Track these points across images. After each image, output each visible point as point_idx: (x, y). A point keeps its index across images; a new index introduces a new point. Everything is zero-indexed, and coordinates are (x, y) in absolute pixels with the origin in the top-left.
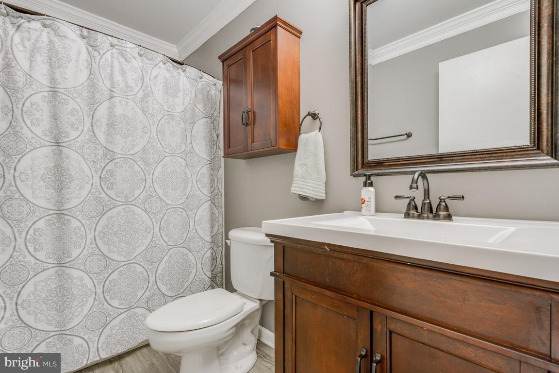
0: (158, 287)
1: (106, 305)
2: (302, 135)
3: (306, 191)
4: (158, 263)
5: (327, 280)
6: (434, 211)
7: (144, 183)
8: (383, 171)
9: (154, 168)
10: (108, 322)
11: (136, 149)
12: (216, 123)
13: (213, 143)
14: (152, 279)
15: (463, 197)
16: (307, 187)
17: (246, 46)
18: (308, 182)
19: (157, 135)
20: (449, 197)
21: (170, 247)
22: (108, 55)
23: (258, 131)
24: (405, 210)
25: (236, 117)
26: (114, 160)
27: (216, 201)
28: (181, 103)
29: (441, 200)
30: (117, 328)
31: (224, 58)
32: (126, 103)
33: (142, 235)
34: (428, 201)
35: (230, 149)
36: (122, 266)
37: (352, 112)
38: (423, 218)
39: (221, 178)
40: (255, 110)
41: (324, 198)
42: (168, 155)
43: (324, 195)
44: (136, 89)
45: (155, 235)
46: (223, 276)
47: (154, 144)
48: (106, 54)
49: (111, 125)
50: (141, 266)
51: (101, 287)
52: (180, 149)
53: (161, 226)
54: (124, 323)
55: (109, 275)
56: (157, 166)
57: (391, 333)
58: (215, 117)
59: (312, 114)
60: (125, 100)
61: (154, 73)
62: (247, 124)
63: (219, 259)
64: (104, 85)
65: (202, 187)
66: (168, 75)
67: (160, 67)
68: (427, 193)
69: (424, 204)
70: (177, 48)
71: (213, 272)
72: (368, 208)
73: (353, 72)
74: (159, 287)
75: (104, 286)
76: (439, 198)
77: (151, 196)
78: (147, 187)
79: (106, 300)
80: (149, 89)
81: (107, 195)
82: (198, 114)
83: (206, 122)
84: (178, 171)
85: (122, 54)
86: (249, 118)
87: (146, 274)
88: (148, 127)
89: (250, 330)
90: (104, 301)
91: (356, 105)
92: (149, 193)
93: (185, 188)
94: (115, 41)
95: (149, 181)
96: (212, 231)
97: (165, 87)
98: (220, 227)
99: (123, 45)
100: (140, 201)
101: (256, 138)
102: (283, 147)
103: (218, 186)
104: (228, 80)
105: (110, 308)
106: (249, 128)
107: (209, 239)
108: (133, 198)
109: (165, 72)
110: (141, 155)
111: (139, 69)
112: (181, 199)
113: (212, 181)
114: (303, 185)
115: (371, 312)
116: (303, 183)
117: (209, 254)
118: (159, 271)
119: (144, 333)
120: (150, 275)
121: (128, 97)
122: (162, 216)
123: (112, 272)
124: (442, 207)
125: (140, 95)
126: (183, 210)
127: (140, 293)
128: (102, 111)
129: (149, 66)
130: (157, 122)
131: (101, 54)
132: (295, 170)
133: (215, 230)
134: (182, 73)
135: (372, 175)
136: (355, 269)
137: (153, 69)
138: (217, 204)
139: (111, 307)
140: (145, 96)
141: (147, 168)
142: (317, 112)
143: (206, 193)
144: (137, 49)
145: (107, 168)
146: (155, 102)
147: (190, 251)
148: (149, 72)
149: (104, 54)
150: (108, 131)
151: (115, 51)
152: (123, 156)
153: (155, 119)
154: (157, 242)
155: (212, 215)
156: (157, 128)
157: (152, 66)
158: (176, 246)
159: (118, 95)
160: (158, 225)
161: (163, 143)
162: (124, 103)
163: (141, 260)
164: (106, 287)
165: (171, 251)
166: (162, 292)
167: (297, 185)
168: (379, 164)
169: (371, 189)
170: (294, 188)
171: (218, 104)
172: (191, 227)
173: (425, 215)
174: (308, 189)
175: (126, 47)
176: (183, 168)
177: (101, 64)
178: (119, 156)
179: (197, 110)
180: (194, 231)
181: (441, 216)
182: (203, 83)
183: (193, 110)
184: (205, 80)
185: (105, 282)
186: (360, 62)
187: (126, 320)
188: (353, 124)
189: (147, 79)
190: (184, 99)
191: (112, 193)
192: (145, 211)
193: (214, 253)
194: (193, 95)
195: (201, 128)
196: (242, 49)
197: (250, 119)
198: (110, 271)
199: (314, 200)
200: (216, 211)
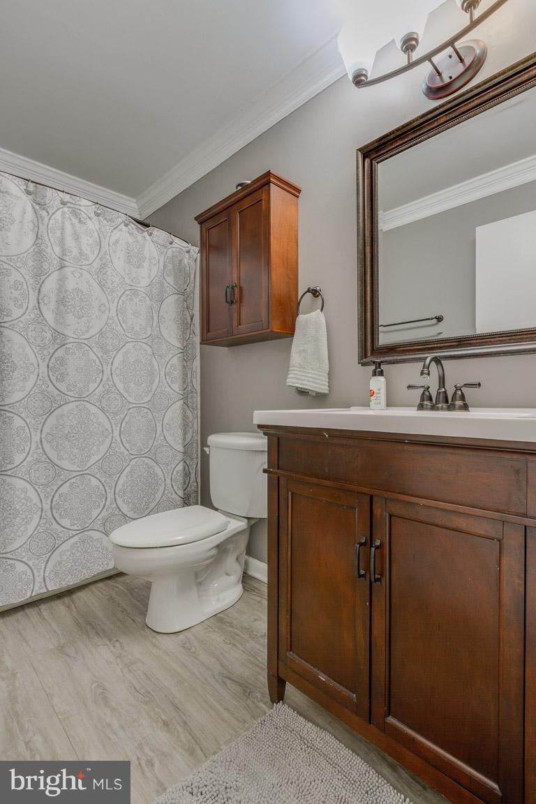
0: (117, 506)
1: (55, 525)
2: (300, 316)
3: (305, 382)
4: (118, 475)
5: (327, 471)
6: (450, 402)
7: (101, 375)
8: (395, 358)
9: (113, 356)
10: (57, 546)
11: (93, 332)
12: (190, 301)
13: (185, 326)
14: (110, 496)
15: (479, 384)
16: (306, 378)
17: (231, 206)
18: (308, 373)
19: (117, 315)
20: (465, 385)
21: (133, 457)
22: (58, 215)
23: (245, 311)
24: (418, 401)
25: (218, 294)
26: (64, 345)
27: (189, 400)
28: (146, 275)
29: (457, 388)
30: (68, 553)
31: (203, 220)
32: (79, 275)
33: (98, 440)
34: (443, 390)
35: (209, 334)
36: (74, 477)
37: (360, 288)
38: (438, 409)
39: (196, 372)
40: (241, 285)
41: (326, 392)
42: (130, 340)
43: (327, 388)
44: (92, 257)
45: (114, 440)
46: (198, 496)
47: (114, 326)
48: (57, 213)
49: (62, 302)
50: (97, 478)
51: (49, 502)
52: (145, 333)
53: (122, 429)
54: (76, 549)
55: (59, 488)
56: (116, 354)
57: (390, 516)
58: (189, 294)
59: (313, 290)
60: (79, 270)
61: (114, 238)
62: (232, 302)
63: (193, 476)
64: (53, 251)
65: (172, 382)
66: (130, 240)
67: (120, 230)
68: (442, 380)
69: (439, 393)
70: (136, 202)
71: (186, 491)
72: (378, 401)
73: (361, 242)
74: (119, 506)
75: (52, 501)
76: (455, 386)
77: (108, 391)
78: (104, 379)
79: (55, 519)
80: (108, 257)
81: (56, 388)
82: (168, 289)
83: (177, 300)
84: (143, 360)
85: (75, 213)
86: (234, 294)
87: (103, 489)
88: (107, 305)
89: (234, 558)
90: (53, 519)
91: (365, 281)
92: (107, 387)
93: (152, 383)
94: (67, 198)
95: (107, 372)
96: (184, 439)
97: (127, 255)
98: (194, 434)
99: (77, 203)
100: (96, 397)
101: (243, 321)
102: (276, 330)
103: (192, 382)
104: (208, 247)
105: (60, 529)
106: (235, 307)
107: (180, 448)
108: (88, 393)
109: (126, 235)
110: (97, 340)
111: (96, 232)
112: (146, 396)
113: (185, 375)
114: (302, 375)
115: (371, 497)
116: (301, 373)
117: (180, 467)
118: (119, 486)
119: (100, 563)
120: (108, 491)
121: (83, 267)
122: (122, 416)
123: (63, 484)
124: (458, 396)
125: (96, 265)
126: (147, 410)
127: (95, 513)
128: (51, 284)
129: (108, 228)
130: (117, 299)
131: (51, 214)
132: (292, 358)
133: (189, 438)
134: (148, 237)
135: (382, 362)
136: (356, 455)
137: (112, 232)
138: (190, 405)
139: (60, 527)
140: (103, 266)
141: (105, 357)
142: (318, 288)
143: (177, 390)
144: (94, 207)
145: (56, 355)
146: (114, 274)
147: (156, 463)
148: (108, 236)
149: (53, 214)
150: (57, 310)
151: (66, 209)
152: (75, 340)
153: (115, 295)
154: (117, 449)
155: (185, 418)
156: (117, 306)
157: (112, 228)
158: (139, 456)
159: (71, 265)
160: (118, 428)
161: (124, 325)
162: (77, 275)
163: (96, 471)
164: (54, 503)
165: (133, 462)
166: (122, 513)
167: (295, 376)
168: (392, 349)
169: (382, 379)
170: (291, 380)
171: (192, 276)
172: (158, 432)
173: (440, 406)
174: (306, 380)
175: (80, 205)
176: (149, 357)
177: (50, 226)
178: (71, 340)
179: (166, 285)
180: (163, 438)
181: (457, 407)
182: (174, 249)
183: (162, 285)
184: (176, 245)
185: (53, 497)
186: (369, 230)
187: (78, 545)
188: (361, 303)
189: (105, 245)
190: (150, 270)
191: (62, 386)
192: (102, 410)
193: (187, 468)
194: (162, 265)
195: (170, 306)
196: (226, 209)
197: (236, 295)
198: (60, 483)
199: (315, 394)
200: (189, 413)
